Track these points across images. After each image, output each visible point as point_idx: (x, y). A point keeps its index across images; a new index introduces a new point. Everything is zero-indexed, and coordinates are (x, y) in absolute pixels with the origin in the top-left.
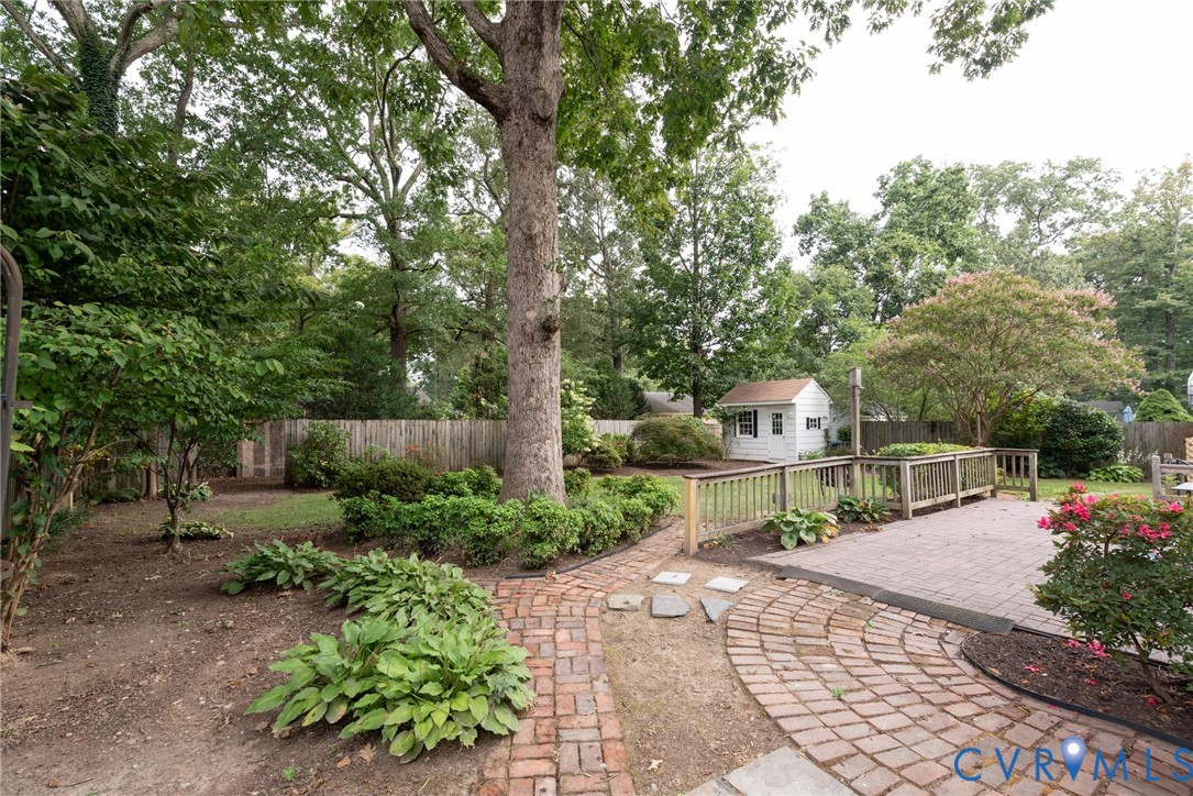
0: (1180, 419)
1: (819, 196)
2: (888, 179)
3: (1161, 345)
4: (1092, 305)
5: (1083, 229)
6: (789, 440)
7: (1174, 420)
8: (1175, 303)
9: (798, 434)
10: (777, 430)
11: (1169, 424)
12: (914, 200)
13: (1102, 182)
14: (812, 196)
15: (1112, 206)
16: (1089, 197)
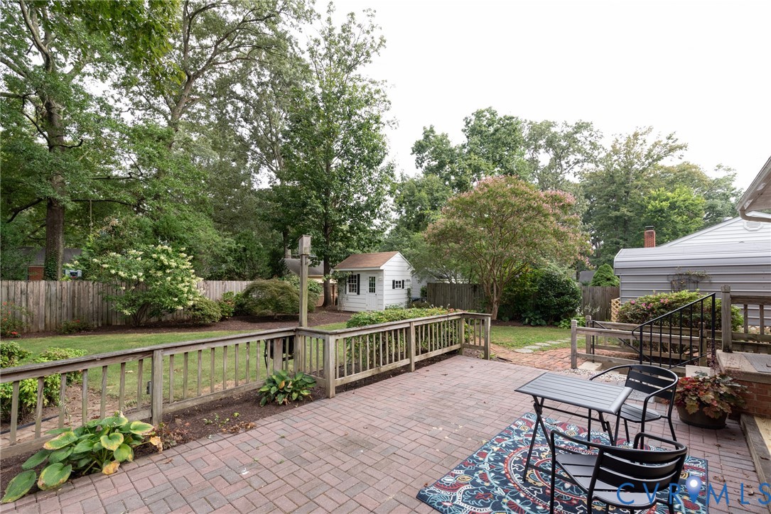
0: (615, 284)
1: (428, 129)
2: (471, 120)
3: (621, 238)
4: (561, 202)
5: (584, 167)
6: (379, 297)
7: (612, 285)
8: (628, 214)
9: (385, 293)
10: (372, 290)
11: (608, 288)
12: (486, 136)
13: (593, 137)
14: (424, 128)
15: (599, 153)
16: (587, 147)
